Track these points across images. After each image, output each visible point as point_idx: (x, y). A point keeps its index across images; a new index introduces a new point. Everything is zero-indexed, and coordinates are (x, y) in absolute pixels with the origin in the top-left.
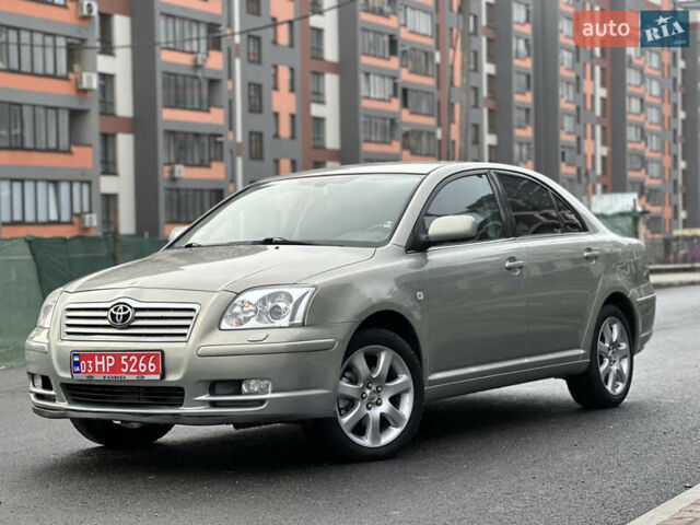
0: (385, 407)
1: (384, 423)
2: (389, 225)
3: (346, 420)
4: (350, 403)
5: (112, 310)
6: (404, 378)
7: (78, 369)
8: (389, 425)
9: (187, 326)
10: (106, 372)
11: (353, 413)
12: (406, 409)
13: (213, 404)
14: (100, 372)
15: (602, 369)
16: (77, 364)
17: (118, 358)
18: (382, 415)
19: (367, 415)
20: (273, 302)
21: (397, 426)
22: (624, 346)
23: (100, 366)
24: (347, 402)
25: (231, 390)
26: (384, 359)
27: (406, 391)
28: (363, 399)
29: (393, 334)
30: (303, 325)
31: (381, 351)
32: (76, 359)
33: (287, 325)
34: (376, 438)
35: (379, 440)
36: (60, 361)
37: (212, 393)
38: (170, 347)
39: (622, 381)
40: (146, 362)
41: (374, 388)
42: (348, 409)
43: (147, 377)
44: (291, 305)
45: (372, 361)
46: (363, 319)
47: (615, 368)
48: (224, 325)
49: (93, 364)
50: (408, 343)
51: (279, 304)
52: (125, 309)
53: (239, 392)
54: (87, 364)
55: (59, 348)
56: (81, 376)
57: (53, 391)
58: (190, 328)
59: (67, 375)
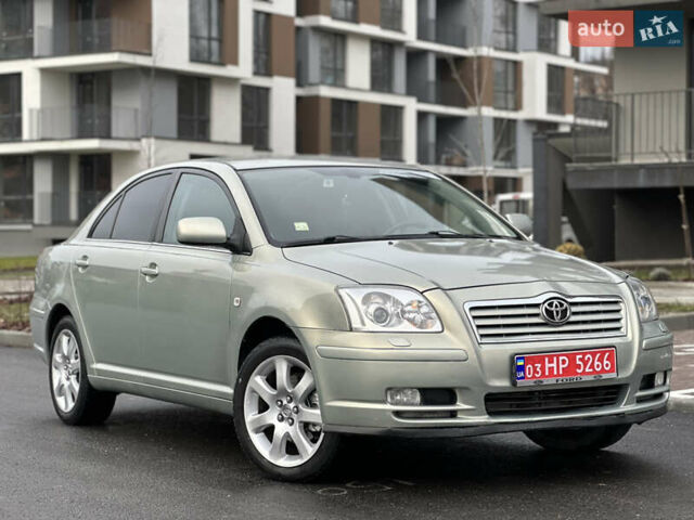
5: (546, 304)
7: (522, 374)
10: (558, 375)
13: (640, 400)
14: (552, 375)
17: (572, 359)
32: (521, 363)
40: (601, 360)
43: (605, 376)
49: (543, 368)
52: (562, 305)
54: (535, 368)
56: (527, 382)
57: (460, 405)
58: (623, 321)
59: (502, 384)
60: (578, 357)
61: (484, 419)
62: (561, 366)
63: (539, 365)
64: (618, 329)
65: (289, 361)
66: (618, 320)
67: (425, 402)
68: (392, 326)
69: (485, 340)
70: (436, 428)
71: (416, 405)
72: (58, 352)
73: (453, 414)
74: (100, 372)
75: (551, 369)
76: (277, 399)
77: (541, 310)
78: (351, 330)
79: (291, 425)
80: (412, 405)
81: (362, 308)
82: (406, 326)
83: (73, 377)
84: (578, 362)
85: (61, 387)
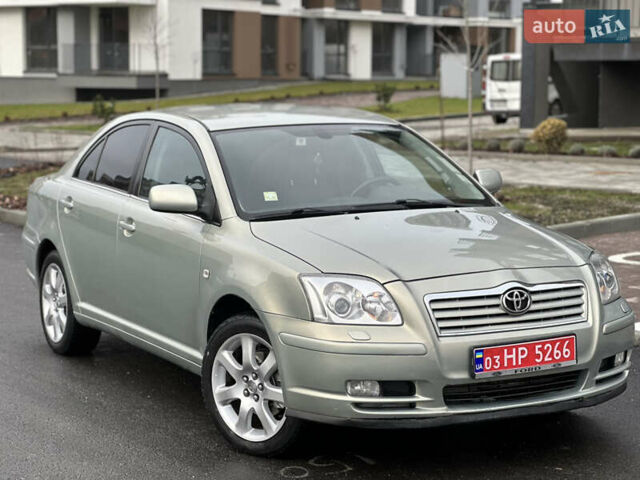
5: (506, 295)
7: (481, 367)
10: (517, 365)
13: (600, 382)
17: (531, 349)
32: (479, 356)
40: (560, 348)
43: (564, 364)
49: (502, 361)
52: (522, 295)
54: (494, 360)
56: (485, 374)
57: (419, 398)
58: (584, 307)
59: (460, 376)
60: (537, 347)
61: (442, 410)
62: (520, 357)
63: (498, 357)
64: (579, 314)
65: (254, 340)
66: (579, 305)
67: (384, 393)
68: (352, 318)
69: (444, 333)
70: (395, 419)
71: (375, 396)
72: (47, 283)
73: (412, 406)
74: (84, 311)
75: (510, 360)
76: (243, 375)
77: (502, 301)
78: (313, 320)
79: (257, 400)
80: (371, 396)
81: (324, 299)
82: (366, 318)
83: (61, 310)
84: (537, 352)
85: (50, 317)
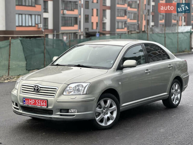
0: (109, 115)
1: (108, 119)
2: (112, 62)
3: (98, 119)
4: (99, 114)
5: (34, 87)
6: (114, 107)
7: (25, 103)
8: (110, 119)
9: (54, 93)
10: (32, 104)
11: (100, 117)
12: (115, 115)
13: (61, 115)
14: (31, 104)
15: (172, 97)
16: (24, 101)
17: (35, 101)
18: (108, 117)
19: (104, 117)
20: (78, 87)
21: (112, 120)
22: (179, 90)
23: (31, 102)
24: (98, 114)
25: (66, 111)
26: (109, 102)
27: (115, 110)
28: (103, 113)
29: (112, 95)
30: (86, 94)
31: (108, 99)
32: (24, 100)
33: (82, 94)
34: (106, 123)
35: (107, 124)
36: (20, 99)
37: (61, 112)
38: (49, 98)
39: (178, 100)
40: (43, 102)
41: (106, 110)
42: (99, 115)
43: (43, 107)
44: (83, 89)
45: (105, 102)
46: (103, 91)
47: (176, 97)
48: (64, 94)
49: (29, 102)
50: (116, 97)
51: (79, 88)
52: (38, 87)
53: (68, 112)
54: (27, 102)
55: (20, 96)
56: (25, 105)
57: (18, 107)
60: (37, 101)
61: (21, 111)
62: (33, 102)
63: (28, 101)
